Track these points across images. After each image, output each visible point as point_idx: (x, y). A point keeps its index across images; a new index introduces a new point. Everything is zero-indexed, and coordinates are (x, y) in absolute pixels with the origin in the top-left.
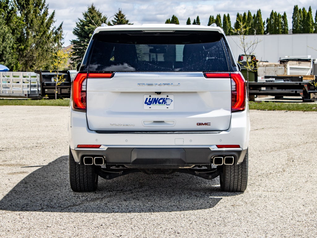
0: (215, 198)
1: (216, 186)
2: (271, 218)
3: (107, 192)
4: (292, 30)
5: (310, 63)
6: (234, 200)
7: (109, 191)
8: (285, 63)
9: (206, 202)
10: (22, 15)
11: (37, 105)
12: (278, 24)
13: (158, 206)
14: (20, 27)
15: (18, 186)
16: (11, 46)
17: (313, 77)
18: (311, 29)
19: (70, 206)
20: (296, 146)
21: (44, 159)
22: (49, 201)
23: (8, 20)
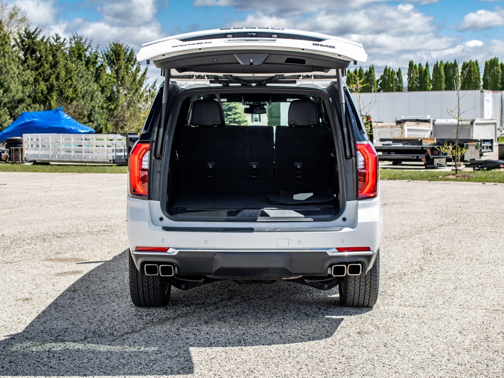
0: (334, 319)
1: (333, 296)
2: (418, 356)
3: (183, 307)
4: (407, 88)
5: (429, 124)
6: (360, 322)
7: (186, 306)
8: (402, 124)
9: (321, 327)
10: (112, 71)
11: (121, 173)
12: (392, 81)
13: (253, 333)
14: (110, 85)
15: (62, 296)
16: (100, 105)
17: (433, 140)
18: (428, 87)
19: (127, 333)
20: (429, 230)
21: (109, 251)
22: (99, 324)
23: (97, 77)
